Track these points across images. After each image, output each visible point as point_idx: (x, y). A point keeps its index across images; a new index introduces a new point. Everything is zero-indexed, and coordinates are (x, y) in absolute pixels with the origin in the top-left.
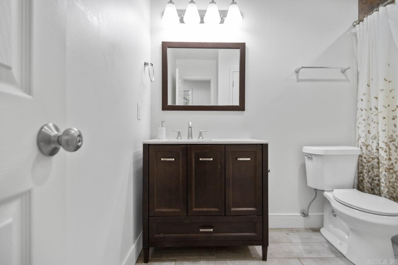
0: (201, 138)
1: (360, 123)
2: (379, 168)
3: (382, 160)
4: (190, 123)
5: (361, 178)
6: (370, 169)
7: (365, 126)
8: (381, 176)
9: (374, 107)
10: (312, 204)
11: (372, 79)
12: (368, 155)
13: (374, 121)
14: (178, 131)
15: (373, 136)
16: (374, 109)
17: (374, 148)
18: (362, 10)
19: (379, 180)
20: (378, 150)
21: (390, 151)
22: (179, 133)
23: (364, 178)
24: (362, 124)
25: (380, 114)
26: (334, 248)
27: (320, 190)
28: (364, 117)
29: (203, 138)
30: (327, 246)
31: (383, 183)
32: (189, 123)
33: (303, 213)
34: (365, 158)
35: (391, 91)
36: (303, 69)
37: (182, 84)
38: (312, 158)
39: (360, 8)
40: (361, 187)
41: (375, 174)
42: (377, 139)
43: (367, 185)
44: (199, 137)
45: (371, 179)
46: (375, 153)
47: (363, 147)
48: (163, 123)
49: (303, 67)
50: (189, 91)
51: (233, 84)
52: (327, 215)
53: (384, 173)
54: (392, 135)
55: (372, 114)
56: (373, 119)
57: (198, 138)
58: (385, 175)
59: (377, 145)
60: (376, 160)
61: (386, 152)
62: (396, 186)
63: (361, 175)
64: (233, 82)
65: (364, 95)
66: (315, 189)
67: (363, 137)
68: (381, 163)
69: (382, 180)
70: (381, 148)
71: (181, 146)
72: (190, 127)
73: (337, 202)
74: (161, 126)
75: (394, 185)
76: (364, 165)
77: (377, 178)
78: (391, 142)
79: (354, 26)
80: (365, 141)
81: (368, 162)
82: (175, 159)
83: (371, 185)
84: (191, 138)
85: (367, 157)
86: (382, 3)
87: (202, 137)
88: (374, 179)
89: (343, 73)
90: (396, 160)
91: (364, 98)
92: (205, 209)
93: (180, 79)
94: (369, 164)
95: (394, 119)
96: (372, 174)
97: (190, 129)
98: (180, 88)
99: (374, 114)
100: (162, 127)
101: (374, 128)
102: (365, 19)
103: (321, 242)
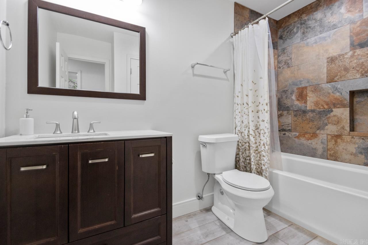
0: (92, 131)
1: (236, 115)
2: (249, 150)
3: (252, 144)
4: (76, 113)
5: (237, 159)
6: (244, 151)
7: (240, 117)
8: (251, 156)
9: (246, 102)
10: (205, 187)
11: (244, 81)
12: (242, 140)
13: (246, 114)
14: (57, 124)
15: (245, 125)
16: (245, 104)
17: (246, 135)
18: (236, 25)
19: (250, 160)
20: (248, 136)
21: (256, 137)
22: (58, 126)
23: (240, 159)
24: (238, 115)
25: (250, 108)
26: (224, 225)
27: (211, 174)
28: (239, 110)
29: (94, 132)
30: (218, 224)
31: (253, 162)
32: (73, 113)
33: (199, 196)
34: (241, 143)
35: (256, 91)
36: (198, 65)
37: (67, 63)
38: (206, 146)
39: (235, 23)
40: (238, 166)
41: (247, 155)
42: (248, 127)
43: (242, 164)
44: (89, 130)
45: (244, 159)
46: (247, 138)
47: (239, 134)
48: (29, 111)
49: (197, 64)
50: (77, 73)
51: (131, 71)
52: (216, 194)
53: (253, 154)
54: (257, 124)
55: (244, 108)
56: (245, 112)
57: (88, 132)
58: (254, 156)
59: (248, 132)
60: (247, 144)
61: (254, 137)
62: (260, 163)
63: (238, 156)
64: (131, 69)
65: (239, 93)
66: (208, 174)
67: (239, 126)
68: (252, 146)
69: (252, 160)
70: (251, 134)
71: (59, 146)
72: (76, 118)
73: (227, 184)
74: (25, 116)
75: (258, 162)
76: (240, 148)
77: (248, 158)
78: (256, 129)
79: (232, 37)
80: (240, 129)
81: (242, 146)
82: (47, 166)
83: (244, 163)
84: (76, 132)
85: (242, 142)
86: (251, 22)
87: (94, 130)
88: (247, 159)
89: (225, 73)
90: (259, 144)
91: (239, 95)
92: (97, 227)
93: (62, 56)
94: (243, 147)
95: (258, 112)
96: (245, 155)
97: (75, 120)
98: (62, 67)
99: (246, 108)
100: (27, 118)
101: (246, 119)
102: (239, 32)
103: (213, 222)
